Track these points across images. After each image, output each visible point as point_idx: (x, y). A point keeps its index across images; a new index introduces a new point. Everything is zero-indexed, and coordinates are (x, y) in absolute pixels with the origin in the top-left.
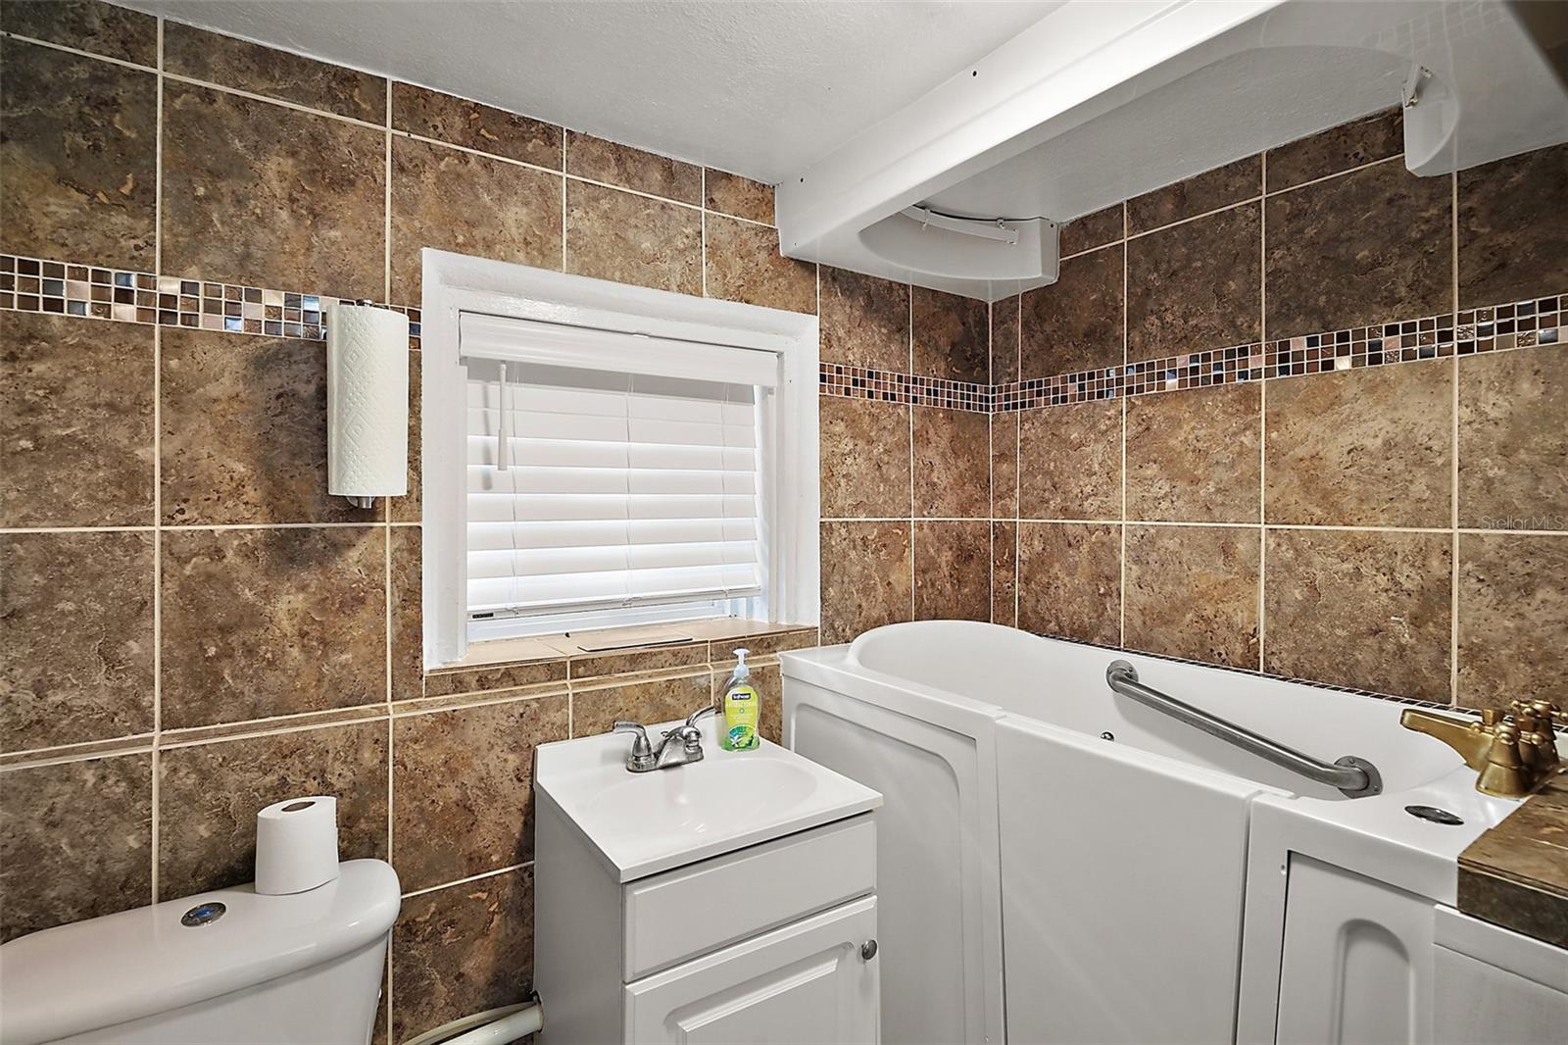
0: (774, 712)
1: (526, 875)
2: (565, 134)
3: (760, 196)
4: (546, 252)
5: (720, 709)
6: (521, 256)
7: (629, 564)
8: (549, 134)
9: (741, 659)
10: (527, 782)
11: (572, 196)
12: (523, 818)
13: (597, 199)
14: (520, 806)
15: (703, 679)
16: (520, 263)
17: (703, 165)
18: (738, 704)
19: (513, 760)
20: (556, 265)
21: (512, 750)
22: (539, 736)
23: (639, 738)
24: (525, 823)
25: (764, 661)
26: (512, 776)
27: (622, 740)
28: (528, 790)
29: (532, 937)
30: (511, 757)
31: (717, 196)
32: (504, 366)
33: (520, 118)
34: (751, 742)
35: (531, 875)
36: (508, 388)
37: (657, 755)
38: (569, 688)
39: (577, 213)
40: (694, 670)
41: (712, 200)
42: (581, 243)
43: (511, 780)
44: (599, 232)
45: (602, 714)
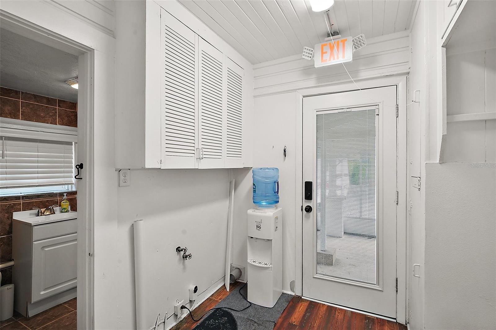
0: (75, 206)
1: (10, 237)
2: (21, 92)
3: (72, 105)
4: (16, 116)
5: (60, 206)
6: (9, 116)
7: (38, 178)
8: (17, 92)
9: (65, 195)
10: (10, 219)
11: (22, 104)
12: (9, 226)
13: (29, 105)
14: (8, 224)
15: (56, 200)
16: (9, 118)
17: (58, 99)
18: (64, 204)
19: (7, 215)
20: (19, 118)
21: (7, 213)
22: (13, 210)
23: (39, 210)
24: (10, 227)
25: (73, 196)
26: (6, 218)
27: (35, 211)
28: (11, 221)
29: (12, 249)
30: (6, 214)
31: (61, 105)
32: (4, 137)
33: (9, 89)
34: (67, 211)
35: (11, 237)
36: (5, 141)
37: (43, 213)
38: (21, 201)
39: (24, 108)
40: (54, 198)
41: (60, 106)
42: (25, 114)
43: (6, 219)
44: (29, 112)
45: (30, 206)
